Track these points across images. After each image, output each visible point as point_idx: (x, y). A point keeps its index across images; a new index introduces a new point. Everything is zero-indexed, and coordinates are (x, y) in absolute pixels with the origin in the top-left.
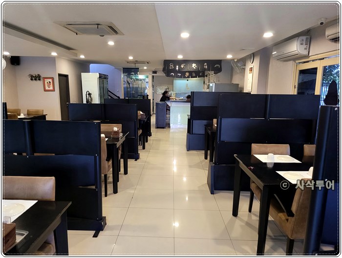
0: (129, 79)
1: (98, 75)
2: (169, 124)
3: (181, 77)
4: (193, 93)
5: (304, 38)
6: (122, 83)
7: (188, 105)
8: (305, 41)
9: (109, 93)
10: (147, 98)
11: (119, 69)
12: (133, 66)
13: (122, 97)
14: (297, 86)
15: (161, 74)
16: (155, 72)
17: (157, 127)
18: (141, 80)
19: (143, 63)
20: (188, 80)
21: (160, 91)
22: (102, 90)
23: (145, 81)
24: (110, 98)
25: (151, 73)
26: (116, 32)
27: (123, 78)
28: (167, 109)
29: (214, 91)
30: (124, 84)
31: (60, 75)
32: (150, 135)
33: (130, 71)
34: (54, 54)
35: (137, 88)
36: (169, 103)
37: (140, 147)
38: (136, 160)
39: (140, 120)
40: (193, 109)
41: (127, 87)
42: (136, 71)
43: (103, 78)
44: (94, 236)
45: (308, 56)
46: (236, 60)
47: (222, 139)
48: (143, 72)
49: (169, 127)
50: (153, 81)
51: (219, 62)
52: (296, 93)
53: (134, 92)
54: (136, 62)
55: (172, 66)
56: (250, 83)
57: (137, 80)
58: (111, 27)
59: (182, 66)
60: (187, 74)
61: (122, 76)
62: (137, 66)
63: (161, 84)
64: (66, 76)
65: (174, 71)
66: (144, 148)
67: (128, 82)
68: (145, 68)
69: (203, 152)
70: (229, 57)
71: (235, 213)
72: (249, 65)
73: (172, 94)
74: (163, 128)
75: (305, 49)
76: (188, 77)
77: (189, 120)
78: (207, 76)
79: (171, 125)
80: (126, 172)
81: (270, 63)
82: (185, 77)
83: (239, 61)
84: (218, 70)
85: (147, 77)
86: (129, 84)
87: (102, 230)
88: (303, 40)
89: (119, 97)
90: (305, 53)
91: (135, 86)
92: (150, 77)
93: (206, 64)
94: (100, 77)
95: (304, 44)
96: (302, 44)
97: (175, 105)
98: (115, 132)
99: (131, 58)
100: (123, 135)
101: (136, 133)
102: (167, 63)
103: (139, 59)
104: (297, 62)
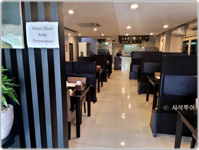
0: (100, 45)
1: (86, 43)
2: (121, 68)
3: (128, 43)
4: (133, 52)
5: (183, 27)
6: (97, 47)
7: (131, 58)
8: (184, 29)
9: (91, 53)
10: (110, 54)
11: (96, 40)
12: (103, 38)
13: (97, 54)
14: (181, 49)
15: (117, 42)
16: (114, 41)
17: (115, 69)
18: (106, 45)
19: (108, 37)
20: (131, 45)
21: (117, 51)
22: (88, 50)
23: (108, 46)
24: (91, 54)
25: (112, 41)
26: (99, 26)
27: (98, 44)
28: (120, 61)
29: (144, 51)
30: (98, 48)
31: (70, 44)
32: (111, 73)
33: (101, 41)
34: (69, 35)
35: (104, 50)
36: (121, 57)
37: (107, 77)
38: (106, 82)
39: (108, 65)
40: (132, 60)
41: (99, 49)
42: (104, 41)
43: (88, 44)
44: (93, 103)
45: (185, 35)
46: (155, 36)
47: (144, 72)
48: (108, 41)
49: (121, 69)
50: (113, 46)
51: (148, 36)
52: (181, 52)
53: (103, 52)
54: (105, 36)
55: (123, 39)
56: (162, 47)
57: (105, 45)
58: (97, 25)
59: (128, 39)
60: (131, 42)
61: (97, 44)
62: (105, 38)
63: (117, 47)
64: (72, 44)
65: (124, 40)
66: (109, 78)
67: (100, 46)
68: (109, 39)
69: (137, 80)
70: (151, 34)
71: (147, 100)
72: (162, 38)
73: (123, 53)
74: (118, 70)
75: (184, 32)
76: (132, 43)
77: (131, 65)
78: (142, 43)
79: (122, 68)
80: (102, 86)
81: (171, 37)
82: (130, 44)
83: (157, 36)
84: (147, 40)
85: (110, 44)
86: (100, 47)
87: (96, 102)
88: (183, 28)
89: (95, 54)
90: (184, 34)
91: (103, 48)
92: (111, 44)
93: (140, 37)
94: (87, 44)
95: (183, 30)
96: (182, 30)
97: (124, 58)
98: (99, 68)
99: (103, 35)
100: (102, 70)
101: (106, 70)
102: (120, 37)
103: (107, 35)
104: (182, 37)
